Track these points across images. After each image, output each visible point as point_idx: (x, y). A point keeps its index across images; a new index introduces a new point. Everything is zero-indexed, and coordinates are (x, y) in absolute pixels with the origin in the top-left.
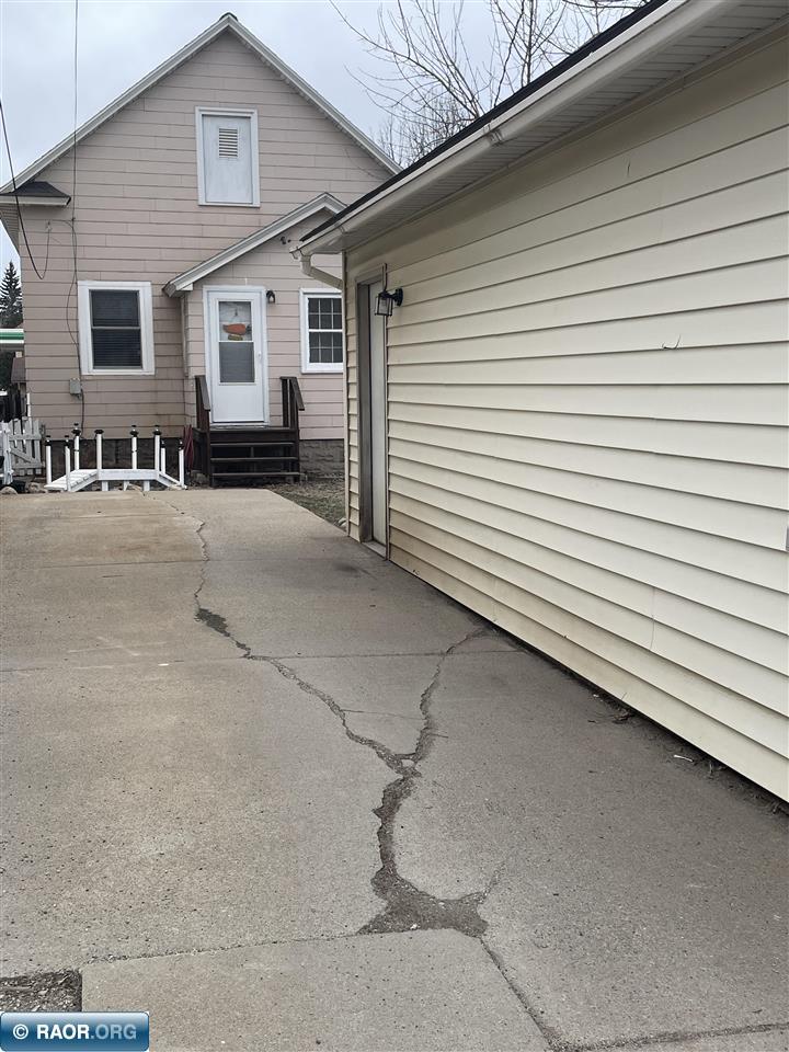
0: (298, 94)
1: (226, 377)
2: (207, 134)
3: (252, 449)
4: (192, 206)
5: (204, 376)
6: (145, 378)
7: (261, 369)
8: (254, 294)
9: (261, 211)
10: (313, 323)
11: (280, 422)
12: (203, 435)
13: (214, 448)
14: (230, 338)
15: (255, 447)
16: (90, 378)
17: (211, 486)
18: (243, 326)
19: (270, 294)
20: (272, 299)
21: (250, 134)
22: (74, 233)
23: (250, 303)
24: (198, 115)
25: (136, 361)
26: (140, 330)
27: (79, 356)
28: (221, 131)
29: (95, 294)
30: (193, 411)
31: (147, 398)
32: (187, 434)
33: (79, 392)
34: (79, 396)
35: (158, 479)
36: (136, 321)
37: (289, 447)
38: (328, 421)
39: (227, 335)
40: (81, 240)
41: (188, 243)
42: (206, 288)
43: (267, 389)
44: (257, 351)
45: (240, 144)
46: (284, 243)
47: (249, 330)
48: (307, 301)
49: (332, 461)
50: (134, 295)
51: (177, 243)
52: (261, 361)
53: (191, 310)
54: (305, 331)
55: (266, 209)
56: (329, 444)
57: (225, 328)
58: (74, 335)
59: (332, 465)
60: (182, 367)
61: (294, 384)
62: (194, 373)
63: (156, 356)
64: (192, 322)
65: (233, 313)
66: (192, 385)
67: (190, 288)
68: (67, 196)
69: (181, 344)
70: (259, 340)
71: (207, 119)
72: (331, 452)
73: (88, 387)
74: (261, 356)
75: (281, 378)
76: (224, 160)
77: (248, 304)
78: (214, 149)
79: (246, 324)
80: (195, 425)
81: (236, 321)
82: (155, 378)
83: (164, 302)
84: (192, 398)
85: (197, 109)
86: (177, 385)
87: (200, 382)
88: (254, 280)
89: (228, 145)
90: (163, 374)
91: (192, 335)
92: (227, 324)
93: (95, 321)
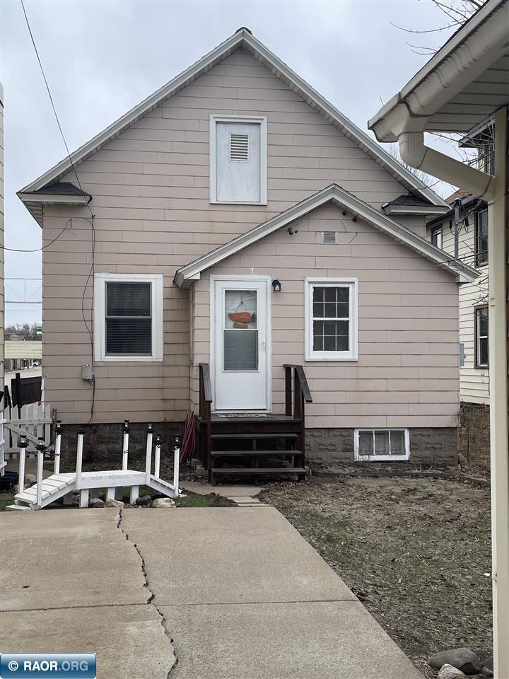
0: (305, 102)
1: (229, 365)
2: (220, 140)
3: (255, 442)
4: (205, 205)
5: (207, 365)
6: (154, 364)
7: (264, 357)
8: (259, 283)
9: (268, 209)
10: (317, 311)
11: (282, 409)
12: (204, 426)
13: (215, 440)
14: (235, 326)
15: (258, 440)
16: (102, 364)
17: (210, 482)
18: (248, 314)
19: (275, 283)
20: (277, 287)
21: (259, 139)
22: (93, 229)
23: (256, 291)
24: (212, 123)
25: (147, 349)
26: (151, 320)
27: (92, 344)
28: (233, 136)
29: (110, 286)
30: (196, 398)
31: (156, 383)
32: (189, 419)
33: (91, 378)
34: (91, 382)
35: (148, 483)
36: (147, 311)
37: (293, 440)
38: (331, 410)
39: (231, 323)
40: (99, 236)
41: (199, 238)
42: (213, 277)
43: (270, 376)
44: (261, 339)
45: (251, 149)
46: (291, 234)
47: (253, 319)
48: (312, 290)
49: (335, 450)
50: (147, 286)
51: (189, 238)
52: (265, 349)
53: (198, 298)
54: (310, 319)
55: (272, 207)
56: (331, 433)
57: (231, 317)
58: (89, 324)
59: (335, 454)
60: (188, 355)
61: (299, 372)
62: (198, 360)
63: (164, 344)
64: (198, 310)
65: (239, 301)
66: (195, 373)
67: (198, 277)
68: (88, 195)
69: (189, 332)
70: (264, 327)
71: (221, 126)
72: (333, 441)
73: (100, 373)
74: (265, 344)
75: (284, 366)
76: (235, 163)
77: (253, 294)
78: (226, 152)
79: (251, 312)
80: (197, 412)
81: (241, 310)
82: (163, 365)
83: (174, 293)
84: (196, 385)
85: (211, 116)
86: (183, 371)
87: (203, 369)
88: (260, 270)
89: (239, 149)
90: (171, 360)
91: (198, 323)
92: (233, 312)
93: (109, 311)
